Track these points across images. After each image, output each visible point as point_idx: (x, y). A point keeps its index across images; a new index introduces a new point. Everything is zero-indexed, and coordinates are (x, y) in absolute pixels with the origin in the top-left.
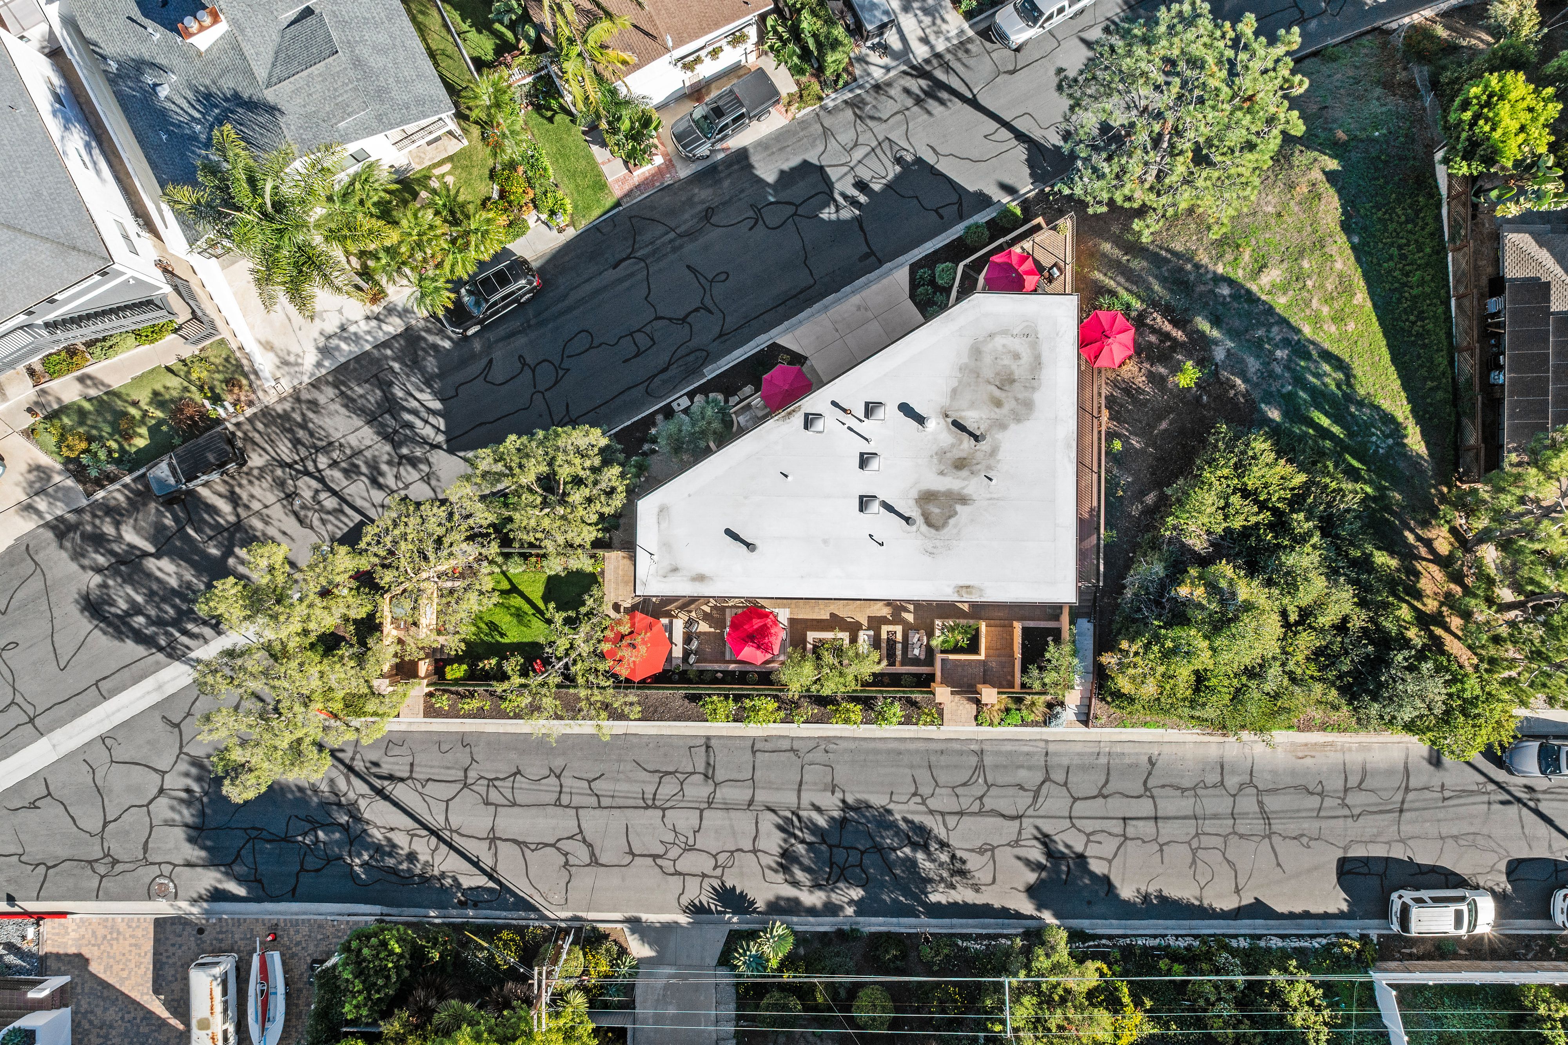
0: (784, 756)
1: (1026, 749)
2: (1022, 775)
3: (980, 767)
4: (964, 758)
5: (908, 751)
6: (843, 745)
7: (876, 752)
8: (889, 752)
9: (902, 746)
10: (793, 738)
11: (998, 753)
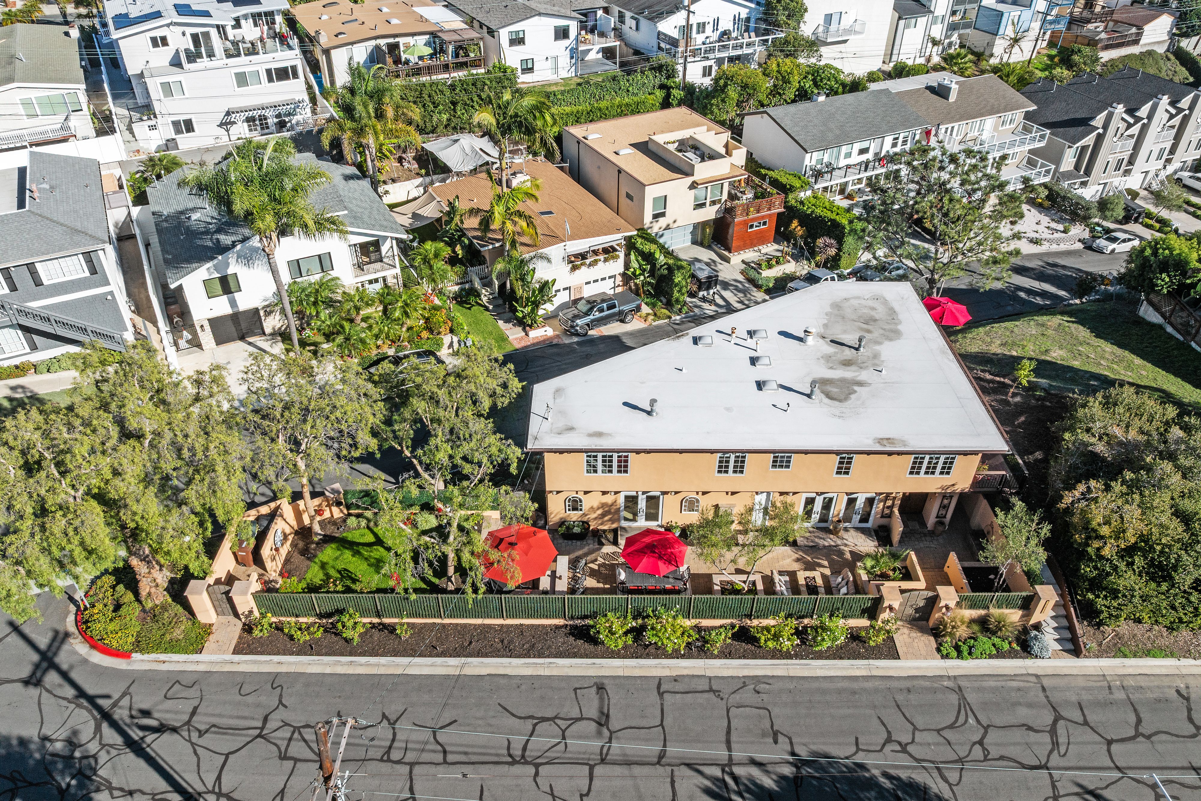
0: (701, 698)
1: (1014, 684)
2: (1023, 714)
3: (964, 705)
4: (939, 696)
5: (865, 690)
6: (777, 686)
7: (824, 692)
8: (839, 691)
9: (855, 686)
10: (710, 678)
11: (980, 689)
